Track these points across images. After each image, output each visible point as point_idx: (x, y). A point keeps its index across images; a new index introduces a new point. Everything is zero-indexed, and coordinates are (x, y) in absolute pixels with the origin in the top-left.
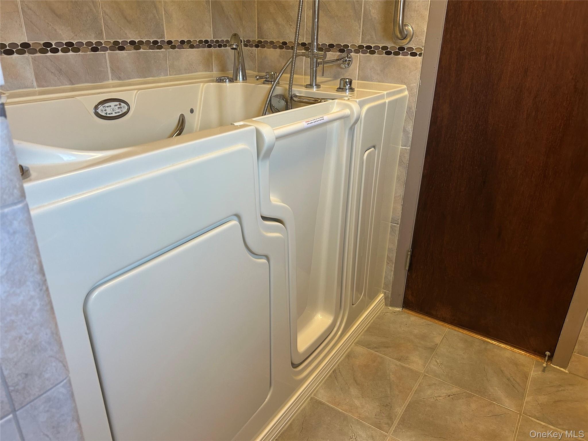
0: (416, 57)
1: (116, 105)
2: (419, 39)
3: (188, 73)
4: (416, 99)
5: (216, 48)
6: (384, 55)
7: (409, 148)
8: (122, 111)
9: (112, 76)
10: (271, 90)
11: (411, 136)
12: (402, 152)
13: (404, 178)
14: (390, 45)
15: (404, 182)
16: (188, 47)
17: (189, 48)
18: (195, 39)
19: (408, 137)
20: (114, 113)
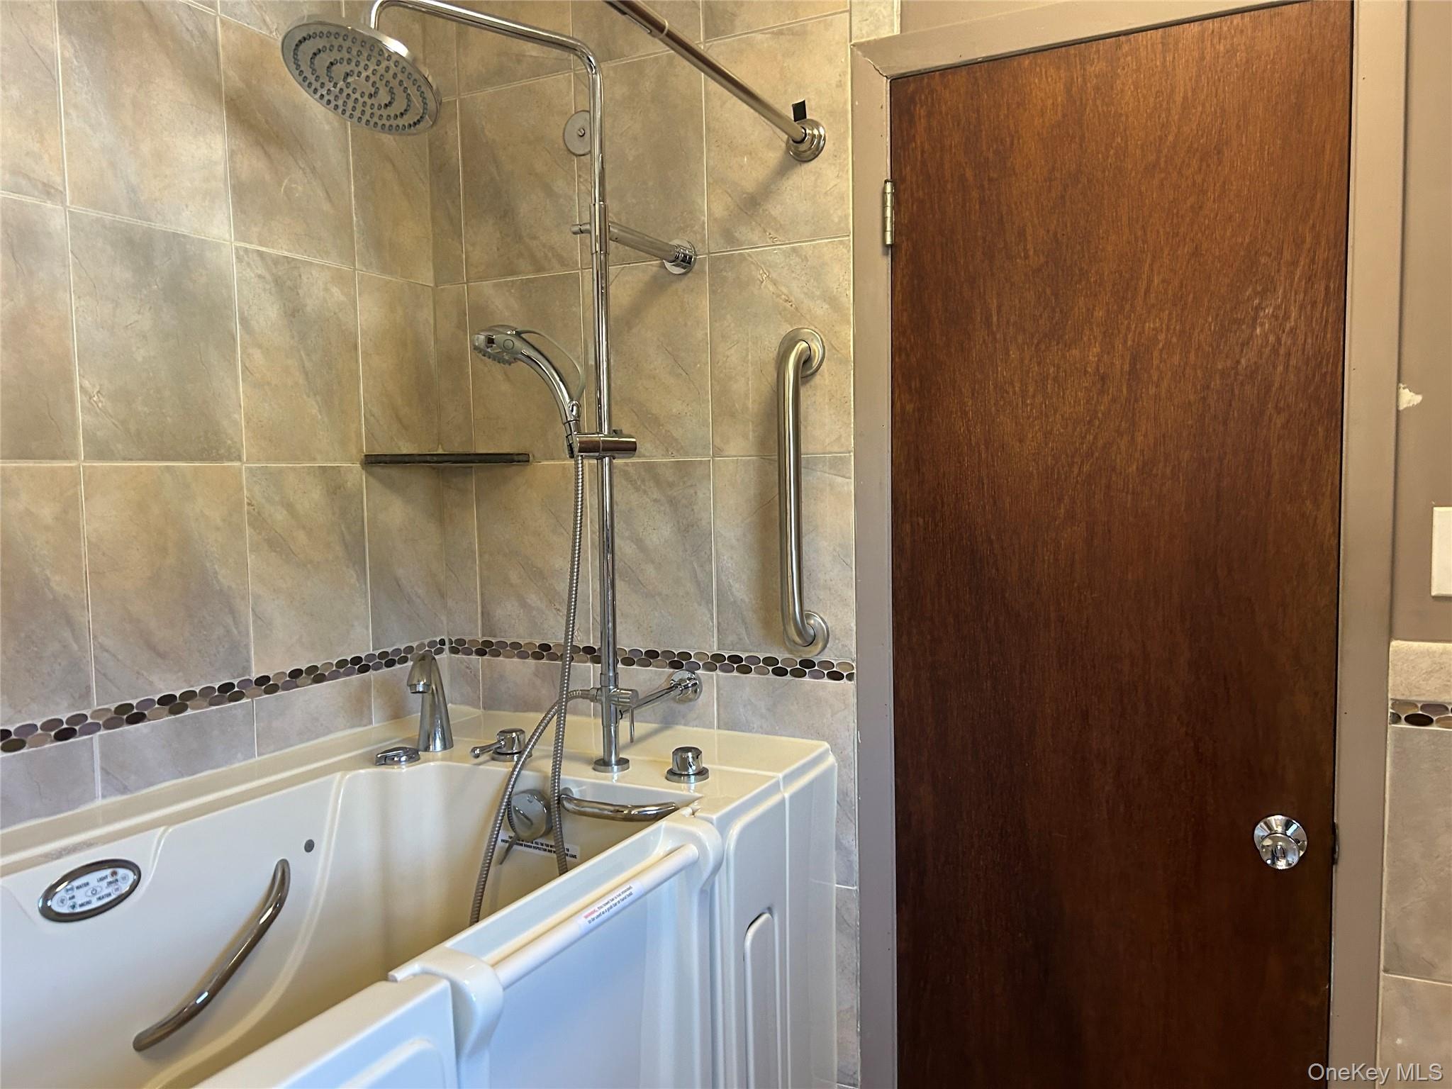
0: (841, 682)
1: (102, 879)
2: (843, 645)
3: (308, 740)
4: (854, 773)
5: (380, 671)
6: (771, 676)
7: (855, 888)
8: (117, 890)
9: (103, 788)
10: (509, 781)
11: (855, 858)
12: (842, 898)
13: (854, 964)
14: (781, 655)
15: (857, 971)
16: (310, 682)
17: (311, 684)
18: (327, 659)
19: (851, 862)
20: (94, 899)
